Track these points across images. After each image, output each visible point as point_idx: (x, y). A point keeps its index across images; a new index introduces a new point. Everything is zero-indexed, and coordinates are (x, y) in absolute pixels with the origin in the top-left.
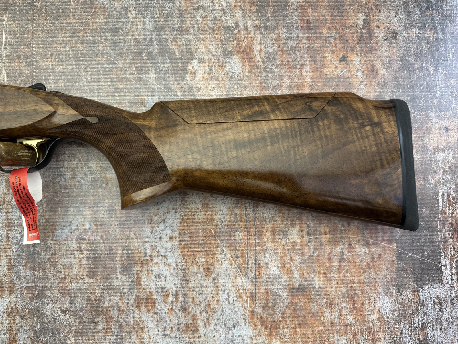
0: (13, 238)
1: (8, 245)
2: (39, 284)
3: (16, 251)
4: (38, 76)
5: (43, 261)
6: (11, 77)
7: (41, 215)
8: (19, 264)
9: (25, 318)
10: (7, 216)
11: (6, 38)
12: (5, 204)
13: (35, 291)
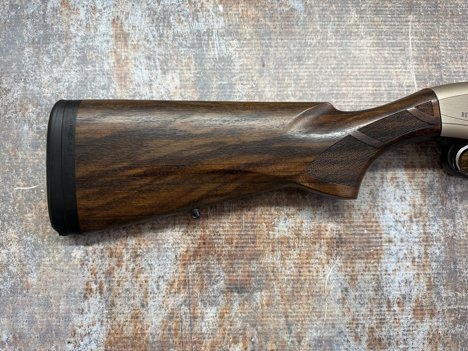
0: (431, 254)
1: (426, 262)
2: (462, 307)
3: (436, 269)
4: (449, 79)
5: (466, 280)
6: (421, 80)
7: (461, 229)
8: (439, 284)
9: (448, 345)
10: (424, 229)
11: (413, 39)
12: (421, 216)
13: (458, 315)
